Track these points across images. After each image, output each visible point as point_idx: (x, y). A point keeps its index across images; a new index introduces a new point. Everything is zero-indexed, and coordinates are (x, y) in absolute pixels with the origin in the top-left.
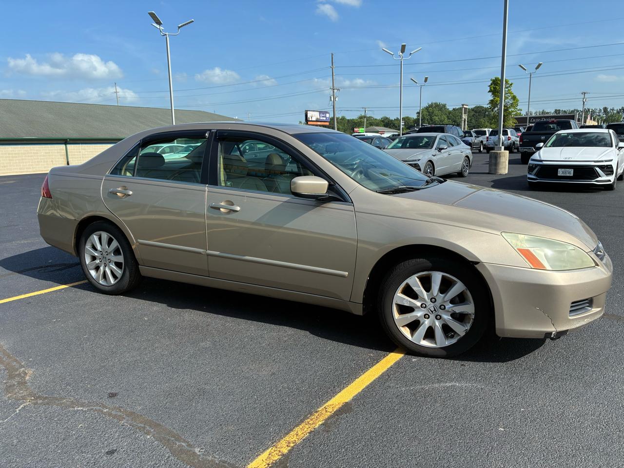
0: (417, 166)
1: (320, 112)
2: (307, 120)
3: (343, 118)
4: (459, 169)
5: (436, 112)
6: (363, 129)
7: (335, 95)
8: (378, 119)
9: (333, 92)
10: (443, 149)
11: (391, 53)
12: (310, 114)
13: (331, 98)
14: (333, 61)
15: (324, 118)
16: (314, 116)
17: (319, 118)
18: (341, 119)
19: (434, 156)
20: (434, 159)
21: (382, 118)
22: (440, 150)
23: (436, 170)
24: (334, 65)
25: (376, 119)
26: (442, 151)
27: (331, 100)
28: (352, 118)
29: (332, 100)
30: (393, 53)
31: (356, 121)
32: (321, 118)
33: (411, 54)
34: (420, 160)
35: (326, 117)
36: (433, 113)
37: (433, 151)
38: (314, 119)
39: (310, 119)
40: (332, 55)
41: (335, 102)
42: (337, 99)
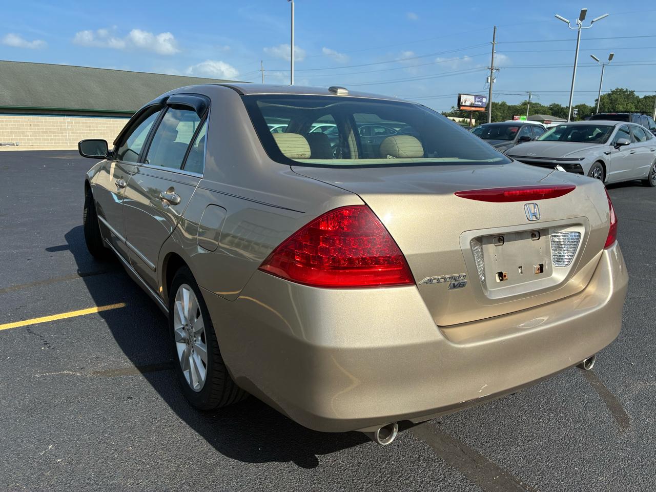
0: (578, 168)
1: (476, 96)
2: (459, 105)
3: (503, 104)
4: (645, 174)
5: (621, 100)
6: (525, 117)
7: (493, 76)
8: (546, 106)
9: (492, 72)
10: (623, 144)
12: (463, 98)
13: (488, 78)
14: (495, 36)
15: (480, 104)
16: (468, 100)
17: (474, 102)
18: (501, 105)
19: (607, 154)
20: (606, 159)
21: (550, 106)
22: (618, 145)
23: (607, 174)
24: (495, 41)
25: (543, 107)
27: (488, 82)
28: (513, 105)
29: (489, 81)
30: (568, 21)
31: (518, 108)
32: (476, 103)
33: (593, 22)
34: (584, 158)
35: (482, 102)
36: (616, 100)
37: (607, 147)
38: (468, 104)
39: (464, 104)
40: (495, 28)
41: (493, 84)
42: (495, 81)
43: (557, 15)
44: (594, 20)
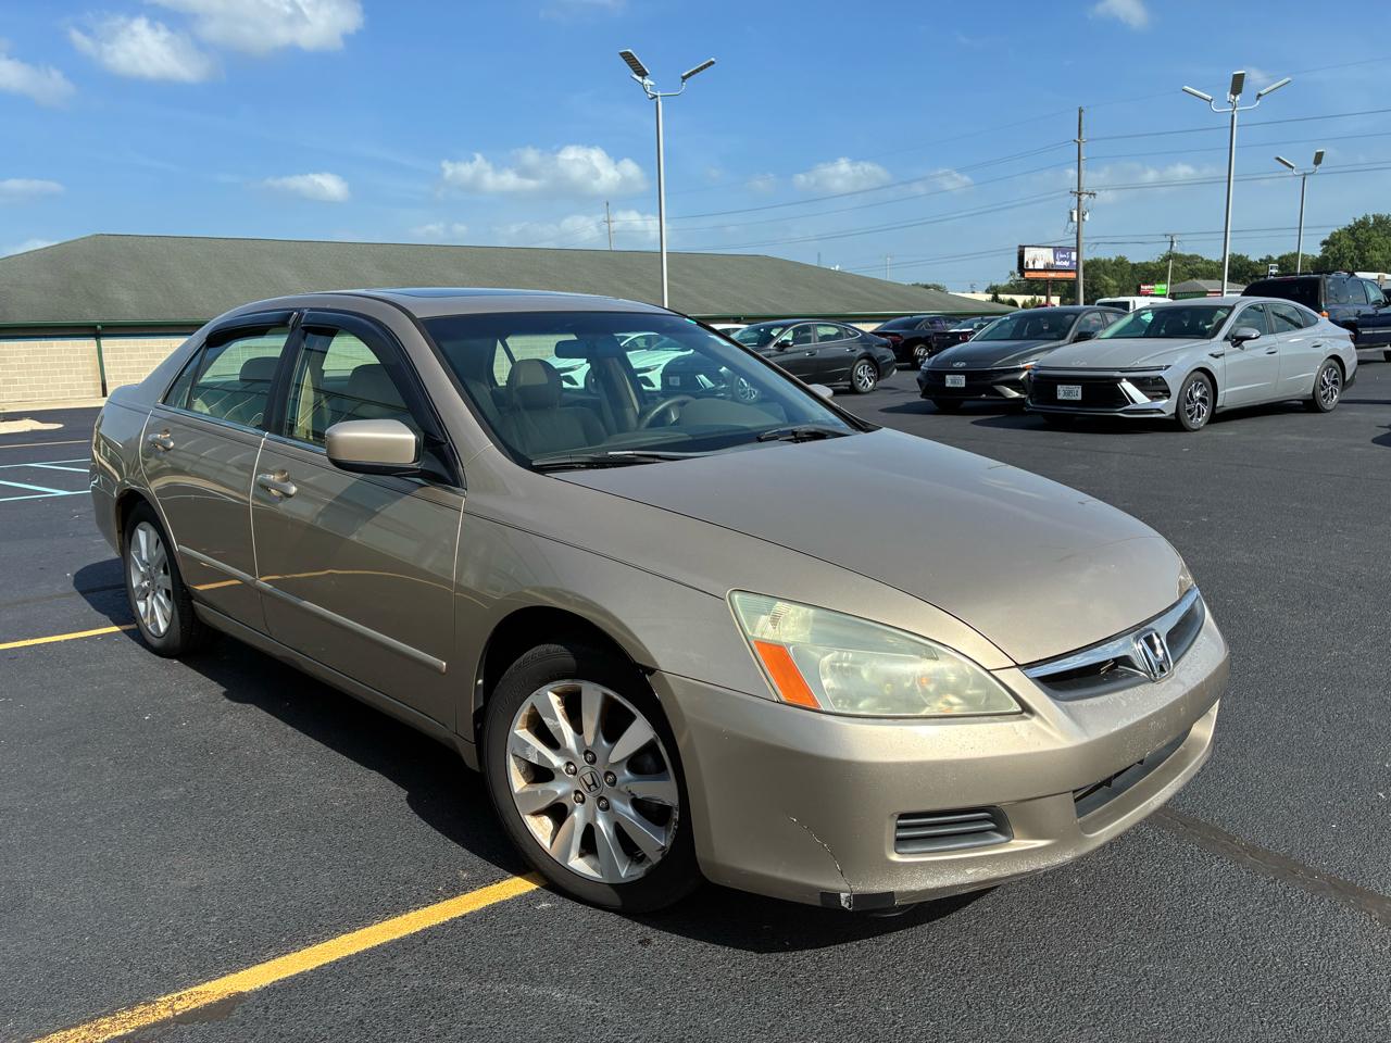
0: (1159, 384)
1: (1056, 250)
2: (1022, 267)
3: (1121, 262)
4: (1306, 390)
5: (1377, 240)
6: (1164, 287)
7: (1083, 209)
8: (1214, 260)
9: (1079, 200)
10: (1249, 338)
11: (1206, 96)
12: (1029, 254)
13: (1072, 213)
14: (1083, 126)
15: (1066, 263)
16: (1039, 258)
17: (1052, 261)
18: (1115, 264)
19: (1217, 357)
20: (1215, 366)
22: (1237, 341)
23: (1221, 393)
24: (1083, 135)
25: (1208, 262)
26: (1245, 343)
27: (1072, 220)
28: (1143, 261)
29: (1075, 219)
30: (1210, 98)
31: (1152, 267)
32: (1058, 263)
33: (1260, 95)
34: (1168, 367)
35: (1069, 259)
36: (1367, 241)
37: (1218, 343)
38: (1040, 265)
39: (1031, 267)
40: (1080, 111)
41: (1083, 224)
42: (1087, 217)
43: (1186, 87)
44: (1261, 92)
